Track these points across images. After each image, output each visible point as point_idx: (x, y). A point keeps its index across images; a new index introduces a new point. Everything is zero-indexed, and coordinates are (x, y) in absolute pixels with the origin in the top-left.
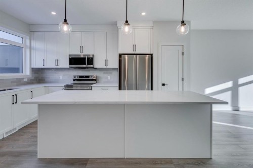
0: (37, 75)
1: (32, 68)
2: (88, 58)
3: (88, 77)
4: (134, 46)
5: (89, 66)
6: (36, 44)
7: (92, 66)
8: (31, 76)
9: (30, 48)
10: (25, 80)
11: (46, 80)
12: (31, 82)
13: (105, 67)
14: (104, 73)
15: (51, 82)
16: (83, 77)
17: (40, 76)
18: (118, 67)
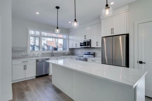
1: (70, 48)
2: (87, 42)
3: (90, 53)
5: (88, 46)
6: (71, 37)
7: (90, 46)
8: (69, 52)
9: (69, 39)
10: (66, 53)
12: (69, 54)
13: (97, 47)
17: (72, 52)
18: (101, 47)
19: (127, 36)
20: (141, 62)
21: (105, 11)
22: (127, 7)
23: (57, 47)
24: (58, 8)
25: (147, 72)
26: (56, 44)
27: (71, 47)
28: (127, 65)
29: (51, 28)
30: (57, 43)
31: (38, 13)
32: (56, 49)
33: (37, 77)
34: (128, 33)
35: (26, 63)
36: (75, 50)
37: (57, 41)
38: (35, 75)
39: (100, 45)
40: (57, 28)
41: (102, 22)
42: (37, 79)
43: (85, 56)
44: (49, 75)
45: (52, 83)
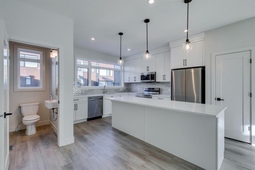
0: (127, 87)
1: (125, 83)
2: (151, 75)
3: (154, 89)
4: (185, 61)
5: (152, 81)
6: (127, 69)
7: (154, 81)
8: (124, 88)
9: (124, 71)
10: (121, 90)
11: (132, 90)
12: (124, 91)
13: (164, 81)
14: (166, 86)
15: (134, 92)
16: (150, 89)
17: (128, 88)
18: (170, 81)
19: (203, 68)
20: (219, 99)
21: (185, 46)
22: (203, 35)
23: (97, 81)
24: (121, 34)
25: (226, 108)
26: (96, 77)
27: (127, 81)
28: (203, 101)
29: (108, 57)
30: (98, 75)
31: (93, 39)
32: (96, 84)
33: (89, 120)
34: (204, 65)
35: (77, 102)
36: (132, 85)
37: (98, 72)
38: (86, 117)
39: (168, 79)
40: (121, 58)
41: (172, 50)
42: (90, 121)
43: (146, 93)
44: (103, 117)
45: (112, 126)
